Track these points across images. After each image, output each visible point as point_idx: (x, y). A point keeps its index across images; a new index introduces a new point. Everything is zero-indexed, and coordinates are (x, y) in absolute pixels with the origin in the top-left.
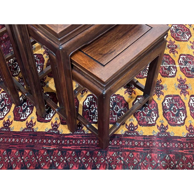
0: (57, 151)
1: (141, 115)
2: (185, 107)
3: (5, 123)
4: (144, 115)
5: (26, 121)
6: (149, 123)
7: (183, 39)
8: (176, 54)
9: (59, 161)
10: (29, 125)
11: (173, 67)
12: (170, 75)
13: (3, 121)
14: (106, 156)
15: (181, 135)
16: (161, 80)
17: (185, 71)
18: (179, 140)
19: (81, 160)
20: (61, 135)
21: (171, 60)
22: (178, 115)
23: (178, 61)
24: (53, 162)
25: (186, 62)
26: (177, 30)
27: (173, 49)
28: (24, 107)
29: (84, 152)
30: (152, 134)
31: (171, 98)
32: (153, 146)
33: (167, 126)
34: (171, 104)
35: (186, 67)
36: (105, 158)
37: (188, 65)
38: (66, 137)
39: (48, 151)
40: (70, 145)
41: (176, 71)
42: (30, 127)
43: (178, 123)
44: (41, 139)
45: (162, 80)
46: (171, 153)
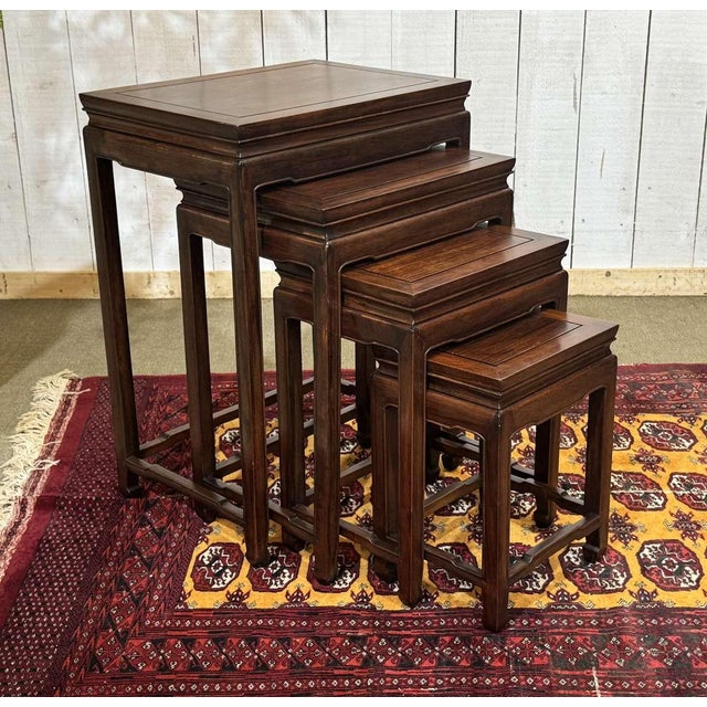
0: (376, 638)
1: (584, 576)
2: (697, 560)
3: (230, 597)
4: (591, 575)
5: (285, 591)
6: (608, 588)
7: (677, 448)
8: (660, 472)
9: (384, 654)
10: (292, 597)
11: (656, 494)
12: (649, 507)
13: (225, 592)
14: (505, 644)
15: (693, 605)
16: (626, 516)
17: (690, 500)
18: (688, 612)
19: (441, 652)
20: (381, 612)
21: (648, 482)
22: (680, 573)
23: (668, 484)
24: (370, 655)
25: (689, 487)
26: (656, 431)
27: (651, 465)
28: (273, 568)
29: (447, 639)
30: (618, 605)
31: (658, 546)
32: (623, 624)
33: (655, 592)
34: (660, 556)
35: (691, 494)
36: (502, 648)
37: (695, 491)
38: (394, 615)
39: (353, 639)
40: (409, 629)
41: (666, 500)
42: (296, 601)
43: (683, 585)
44: (331, 620)
45: (629, 515)
46: (671, 634)
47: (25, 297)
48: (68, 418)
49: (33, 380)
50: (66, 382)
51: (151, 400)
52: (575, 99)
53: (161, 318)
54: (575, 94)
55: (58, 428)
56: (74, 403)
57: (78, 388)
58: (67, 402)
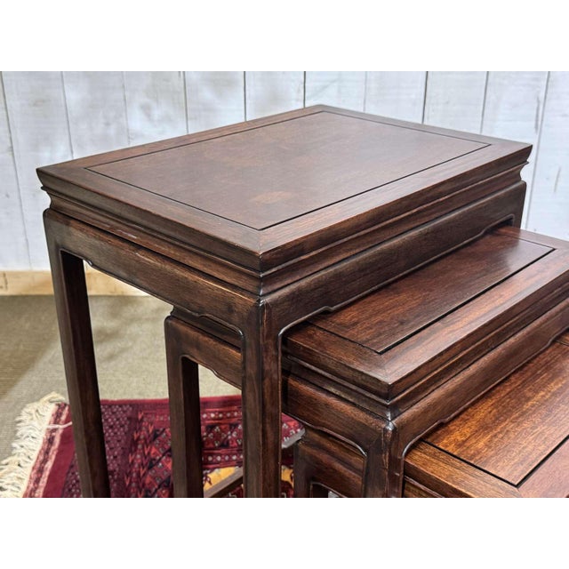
47: (24, 293)
48: (49, 465)
49: (20, 405)
50: (52, 408)
51: (136, 436)
52: (537, 121)
53: (147, 320)
54: (537, 116)
55: (37, 481)
56: (57, 441)
57: (63, 418)
58: (50, 441)
